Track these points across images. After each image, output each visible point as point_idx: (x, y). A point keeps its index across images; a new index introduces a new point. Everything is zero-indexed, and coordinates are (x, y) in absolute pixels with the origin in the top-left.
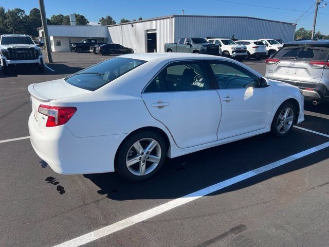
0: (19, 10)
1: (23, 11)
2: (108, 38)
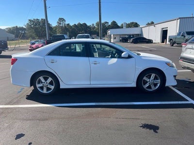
0: (106, 23)
1: (108, 23)
2: (142, 34)
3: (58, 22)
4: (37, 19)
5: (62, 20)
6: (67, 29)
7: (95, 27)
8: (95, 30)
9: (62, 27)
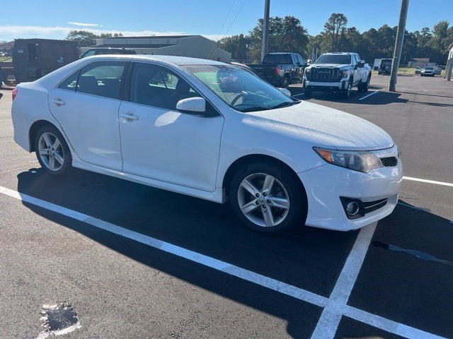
3: (327, 25)
4: (277, 19)
5: (338, 18)
6: (347, 41)
7: (429, 37)
8: (428, 44)
9: (335, 37)
